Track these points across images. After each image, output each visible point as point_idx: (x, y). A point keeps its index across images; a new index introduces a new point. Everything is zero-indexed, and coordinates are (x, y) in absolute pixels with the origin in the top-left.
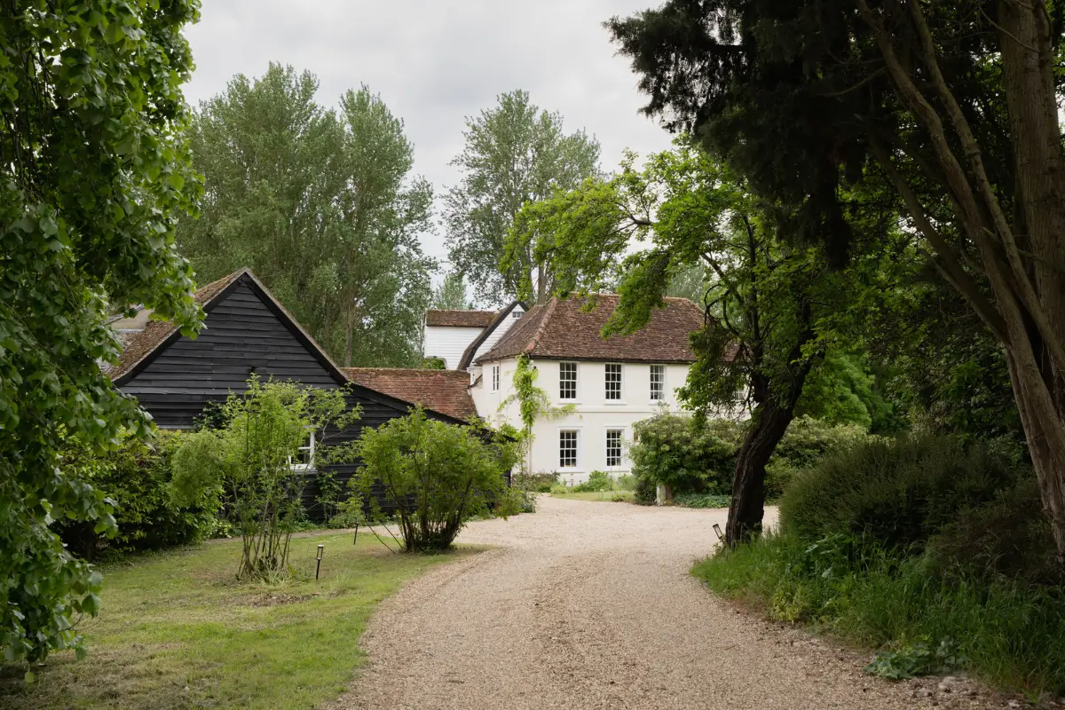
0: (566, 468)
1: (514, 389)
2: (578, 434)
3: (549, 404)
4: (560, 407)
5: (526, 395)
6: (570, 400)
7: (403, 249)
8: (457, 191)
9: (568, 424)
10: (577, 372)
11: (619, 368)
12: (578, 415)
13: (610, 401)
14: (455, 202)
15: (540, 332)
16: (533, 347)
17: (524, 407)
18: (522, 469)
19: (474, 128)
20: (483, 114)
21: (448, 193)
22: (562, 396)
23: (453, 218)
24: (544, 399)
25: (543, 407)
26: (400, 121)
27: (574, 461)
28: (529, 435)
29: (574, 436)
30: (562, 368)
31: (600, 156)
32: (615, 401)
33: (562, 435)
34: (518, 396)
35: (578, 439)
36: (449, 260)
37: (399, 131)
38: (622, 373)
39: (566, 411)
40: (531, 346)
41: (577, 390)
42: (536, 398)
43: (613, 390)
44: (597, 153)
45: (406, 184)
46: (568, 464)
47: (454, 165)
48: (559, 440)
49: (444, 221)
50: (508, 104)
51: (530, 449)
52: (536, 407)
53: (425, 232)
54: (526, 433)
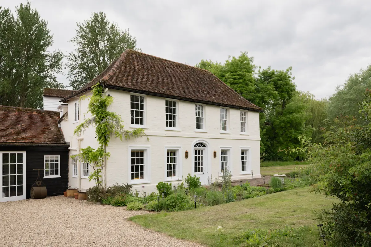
0: (136, 181)
1: (90, 113)
2: (145, 154)
3: (122, 127)
4: (131, 130)
5: (101, 118)
6: (139, 126)
7: (48, 79)
8: (73, 54)
9: (138, 144)
10: (144, 103)
11: (175, 103)
12: (146, 137)
13: (169, 128)
14: (72, 59)
15: (113, 70)
16: (107, 79)
17: (99, 130)
18: (99, 183)
19: (81, 27)
20: (85, 22)
21: (69, 55)
22: (132, 123)
23: (71, 67)
24: (118, 123)
25: (116, 128)
26: (46, 21)
27: (142, 174)
28: (104, 154)
29: (142, 154)
30: (132, 99)
31: (136, 46)
32: (172, 128)
33: (133, 154)
34: (94, 120)
35: (145, 157)
36: (70, 86)
37: (45, 26)
38: (177, 108)
39: (136, 134)
40: (106, 77)
41: (144, 118)
42: (111, 121)
43: (171, 121)
44: (135, 45)
45: (49, 51)
46: (137, 176)
47: (71, 42)
48: (130, 158)
49: (66, 67)
50: (96, 18)
51: (105, 166)
52: (110, 129)
53: (59, 73)
54: (101, 152)
